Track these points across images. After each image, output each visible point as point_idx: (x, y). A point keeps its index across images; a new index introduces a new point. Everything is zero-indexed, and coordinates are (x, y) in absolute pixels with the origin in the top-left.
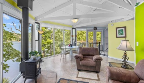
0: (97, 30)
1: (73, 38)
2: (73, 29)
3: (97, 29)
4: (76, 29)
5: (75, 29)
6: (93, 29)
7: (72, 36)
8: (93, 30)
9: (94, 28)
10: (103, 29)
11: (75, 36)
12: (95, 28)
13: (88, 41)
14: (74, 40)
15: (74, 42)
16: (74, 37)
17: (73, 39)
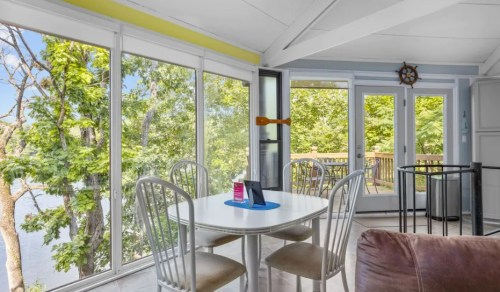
0: (417, 85)
1: (262, 133)
2: (263, 73)
3: (420, 75)
4: (286, 73)
5: (278, 76)
6: (396, 76)
7: (262, 121)
8: (396, 84)
9: (400, 73)
10: (456, 77)
11: (281, 121)
12: (408, 73)
13: (359, 156)
14: (273, 148)
15: (270, 159)
16: (271, 131)
17: (264, 142)
